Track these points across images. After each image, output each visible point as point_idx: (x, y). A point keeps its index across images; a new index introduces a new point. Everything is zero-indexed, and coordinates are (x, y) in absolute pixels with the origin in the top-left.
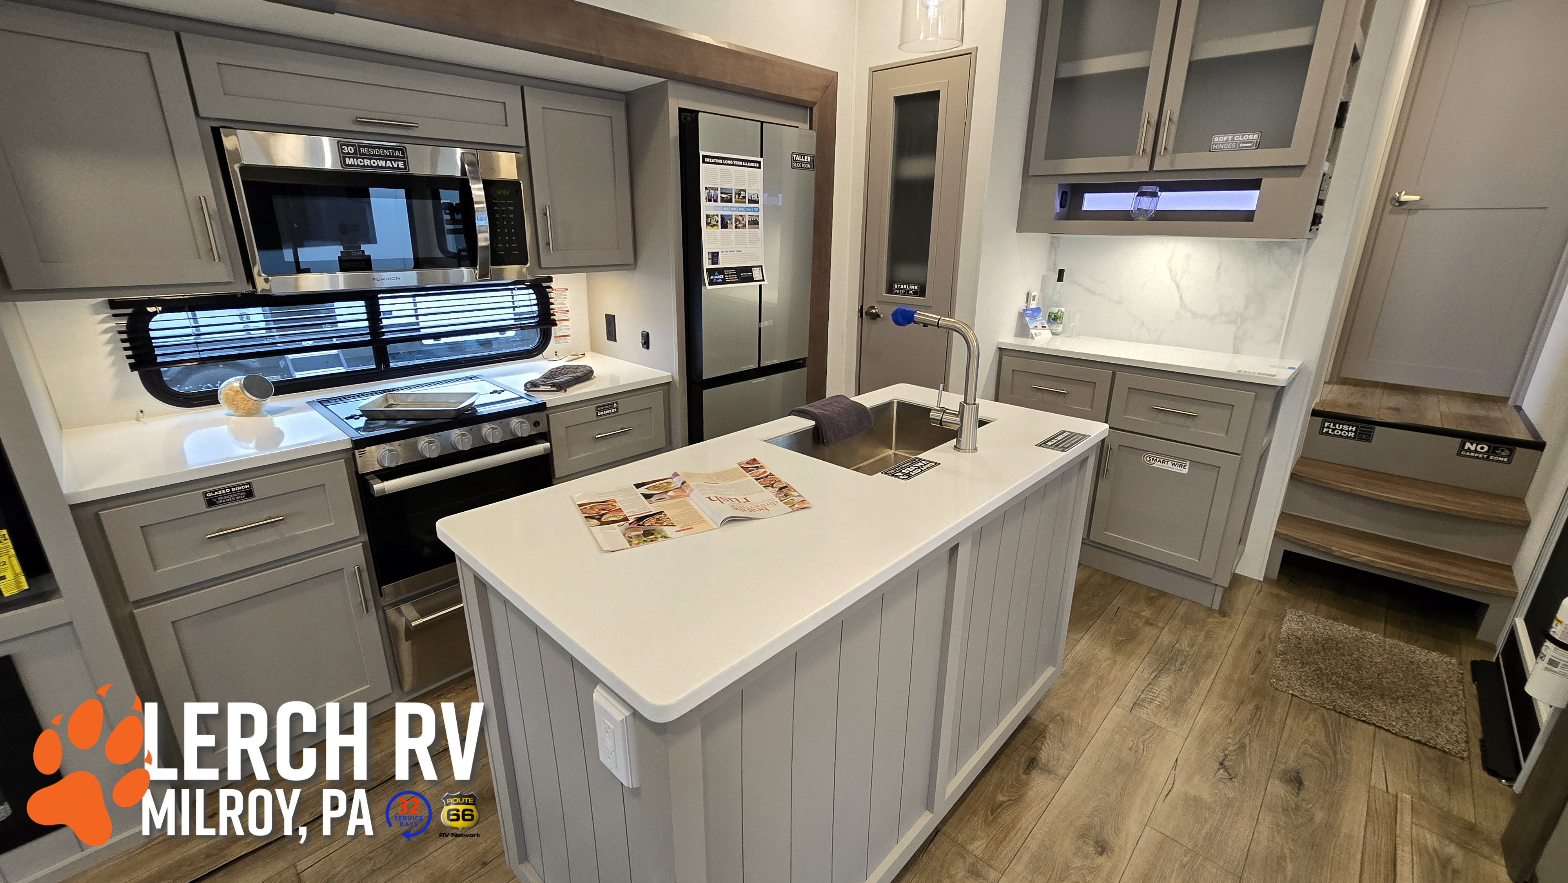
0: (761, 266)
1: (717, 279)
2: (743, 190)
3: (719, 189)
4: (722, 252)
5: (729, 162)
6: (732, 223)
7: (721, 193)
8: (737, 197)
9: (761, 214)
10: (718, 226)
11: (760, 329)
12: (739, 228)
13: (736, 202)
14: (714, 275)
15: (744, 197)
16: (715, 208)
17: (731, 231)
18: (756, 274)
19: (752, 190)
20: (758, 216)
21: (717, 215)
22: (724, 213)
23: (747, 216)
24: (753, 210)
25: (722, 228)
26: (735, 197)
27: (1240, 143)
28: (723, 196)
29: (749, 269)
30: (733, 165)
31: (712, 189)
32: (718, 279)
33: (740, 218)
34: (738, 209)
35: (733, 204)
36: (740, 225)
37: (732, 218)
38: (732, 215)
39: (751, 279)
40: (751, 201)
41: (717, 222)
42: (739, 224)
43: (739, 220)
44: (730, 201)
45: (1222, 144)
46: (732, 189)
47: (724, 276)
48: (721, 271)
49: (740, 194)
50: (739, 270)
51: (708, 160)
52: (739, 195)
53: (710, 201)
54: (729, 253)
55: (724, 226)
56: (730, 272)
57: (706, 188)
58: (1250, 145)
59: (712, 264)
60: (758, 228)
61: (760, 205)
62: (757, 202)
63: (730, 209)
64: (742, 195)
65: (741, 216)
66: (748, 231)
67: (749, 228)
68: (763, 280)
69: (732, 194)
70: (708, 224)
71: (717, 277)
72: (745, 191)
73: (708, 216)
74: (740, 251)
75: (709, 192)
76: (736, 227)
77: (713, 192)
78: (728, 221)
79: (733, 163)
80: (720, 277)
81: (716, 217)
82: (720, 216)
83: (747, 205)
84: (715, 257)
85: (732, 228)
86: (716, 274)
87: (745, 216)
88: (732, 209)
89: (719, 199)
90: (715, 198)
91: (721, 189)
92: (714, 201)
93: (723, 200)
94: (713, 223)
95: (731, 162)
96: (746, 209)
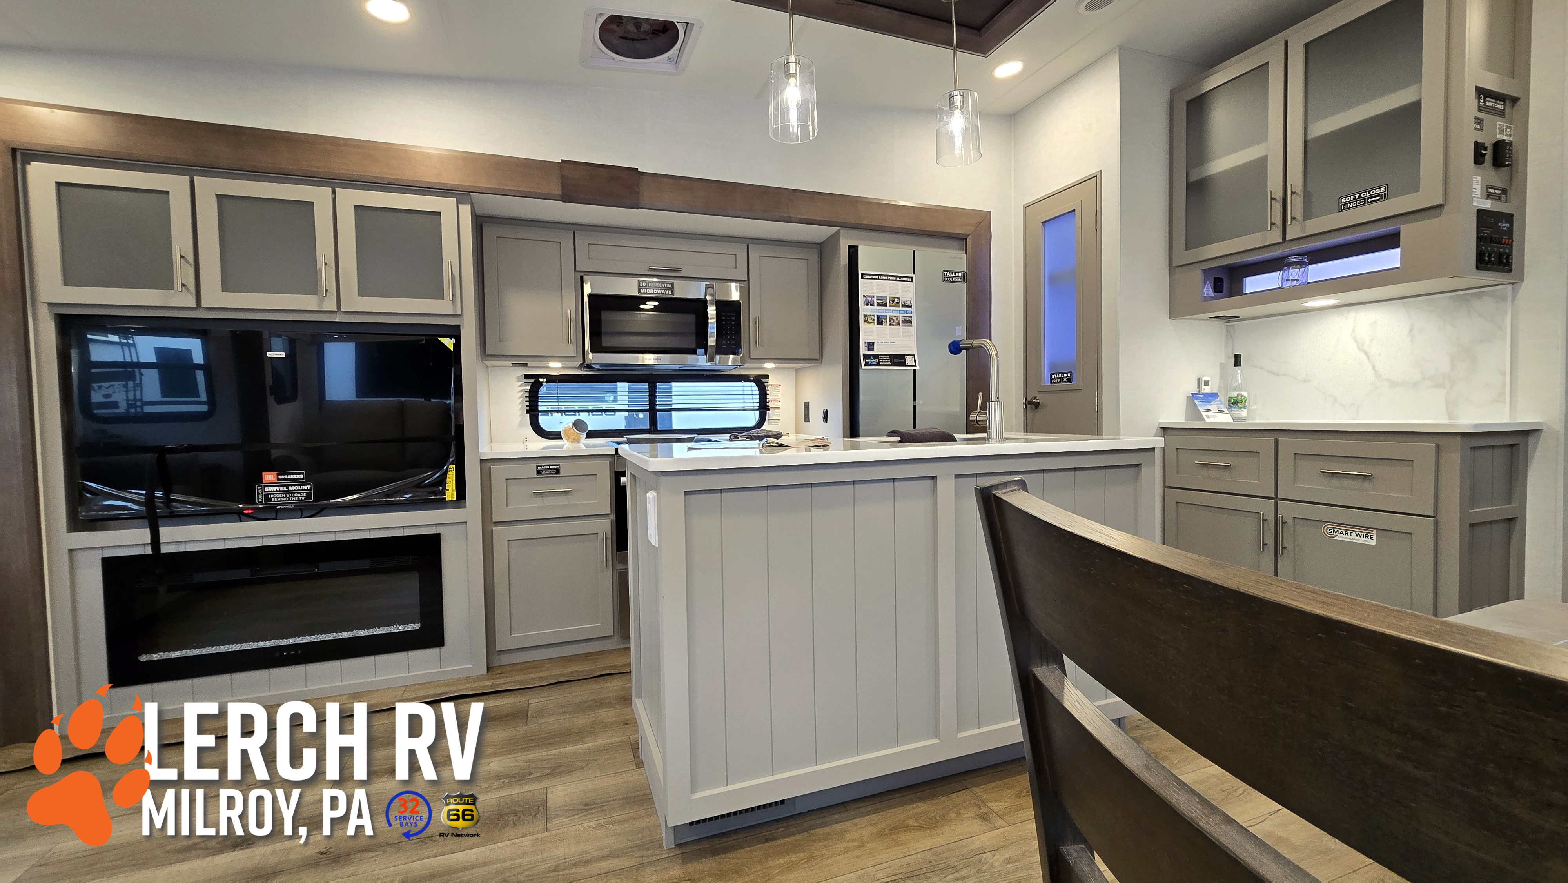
0: (914, 356)
1: (870, 362)
2: (897, 298)
3: (875, 297)
4: (878, 342)
5: (884, 278)
6: (887, 322)
7: (877, 299)
8: (891, 303)
9: (914, 315)
10: (873, 324)
11: (915, 406)
12: (893, 325)
13: (890, 306)
14: (869, 358)
15: (898, 303)
16: (871, 310)
17: (886, 328)
18: (909, 360)
19: (906, 298)
20: (911, 317)
21: (874, 316)
22: (879, 314)
23: (901, 317)
24: (906, 312)
25: (877, 324)
27: (1368, 199)
28: (879, 301)
29: (903, 356)
30: (888, 280)
31: (869, 296)
32: (873, 362)
33: (894, 318)
34: (892, 311)
35: (888, 308)
36: (894, 324)
37: (886, 318)
38: (886, 316)
39: (904, 364)
40: (903, 306)
41: (874, 320)
42: (893, 322)
44: (885, 305)
45: (1350, 203)
46: (886, 297)
47: (879, 360)
48: (876, 356)
49: (894, 300)
50: (893, 357)
51: (866, 277)
52: (893, 301)
53: (867, 305)
54: (884, 343)
55: (880, 322)
56: (884, 358)
57: (865, 297)
58: (1379, 198)
59: (868, 351)
60: (911, 326)
61: (913, 309)
62: (911, 307)
63: (885, 311)
64: (896, 301)
66: (901, 327)
67: (902, 326)
68: (916, 365)
69: (886, 300)
70: (865, 321)
72: (899, 298)
73: (865, 316)
74: (895, 343)
76: (890, 324)
77: (869, 299)
78: (884, 320)
79: (888, 278)
80: (874, 360)
81: (872, 317)
82: (876, 316)
83: (901, 308)
84: (871, 345)
85: (886, 325)
86: (872, 358)
87: (899, 316)
88: (887, 311)
89: (875, 304)
90: (872, 303)
91: (877, 297)
92: (871, 305)
93: (878, 304)
94: (870, 321)
95: (886, 278)
96: (899, 312)
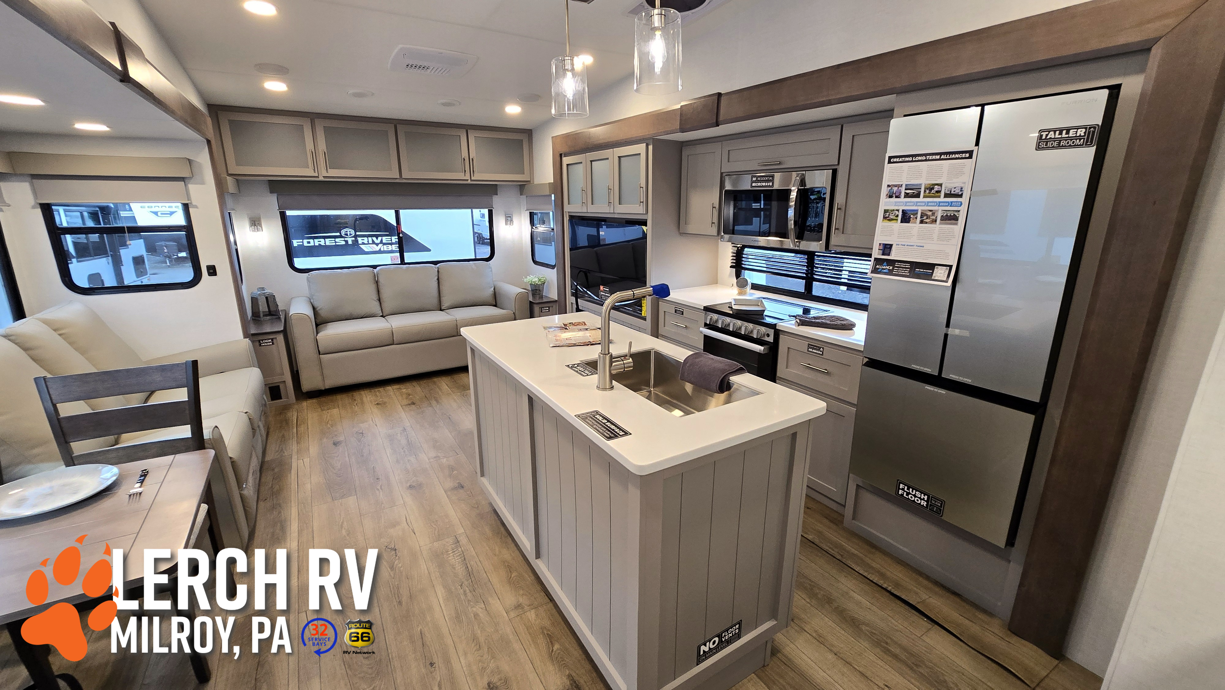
0: (950, 266)
1: (883, 269)
2: (937, 184)
3: (904, 187)
4: (897, 245)
5: (920, 158)
6: (916, 218)
7: (906, 189)
8: (928, 191)
9: (963, 210)
10: (897, 220)
11: (946, 336)
12: (926, 223)
13: (924, 197)
14: (881, 265)
15: (939, 192)
16: (896, 204)
17: (915, 226)
18: (939, 273)
19: (953, 183)
20: (959, 211)
22: (906, 208)
23: (943, 211)
24: (951, 204)
25: (902, 222)
26: (925, 191)
28: (908, 191)
29: (932, 266)
30: (926, 160)
31: (895, 186)
32: (885, 269)
33: (930, 213)
34: (927, 204)
35: (921, 199)
36: (928, 220)
37: (917, 214)
38: (917, 210)
39: (929, 277)
40: (947, 196)
41: (897, 216)
42: (926, 218)
43: (927, 215)
44: (918, 196)
46: (921, 184)
47: (893, 269)
48: (893, 262)
49: (933, 188)
50: (914, 265)
51: (895, 160)
52: (931, 189)
53: (891, 197)
54: (906, 246)
55: (906, 220)
56: (903, 265)
57: (889, 186)
59: (883, 255)
60: (956, 224)
61: (965, 200)
62: (960, 196)
63: (916, 204)
64: (937, 189)
65: (931, 211)
66: (938, 227)
67: (940, 224)
69: (920, 189)
70: (885, 218)
71: (884, 267)
72: (941, 185)
73: (886, 211)
74: (923, 247)
75: (892, 189)
76: (922, 222)
77: (895, 189)
78: (912, 216)
79: (927, 158)
80: (888, 267)
81: (897, 212)
82: (901, 211)
83: (942, 199)
84: (887, 248)
85: (913, 223)
86: (885, 264)
87: (937, 211)
88: (920, 205)
89: (903, 195)
90: (897, 195)
91: (906, 185)
92: (897, 197)
93: (907, 195)
94: (891, 217)
95: (924, 158)
96: (939, 204)
